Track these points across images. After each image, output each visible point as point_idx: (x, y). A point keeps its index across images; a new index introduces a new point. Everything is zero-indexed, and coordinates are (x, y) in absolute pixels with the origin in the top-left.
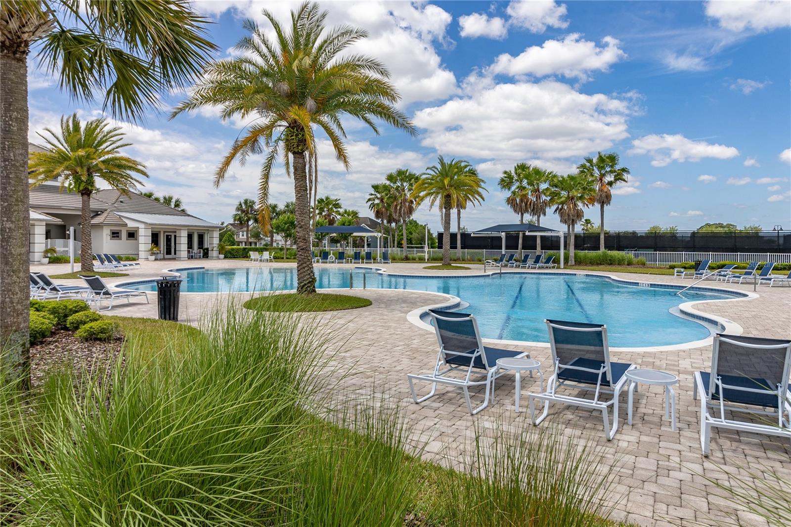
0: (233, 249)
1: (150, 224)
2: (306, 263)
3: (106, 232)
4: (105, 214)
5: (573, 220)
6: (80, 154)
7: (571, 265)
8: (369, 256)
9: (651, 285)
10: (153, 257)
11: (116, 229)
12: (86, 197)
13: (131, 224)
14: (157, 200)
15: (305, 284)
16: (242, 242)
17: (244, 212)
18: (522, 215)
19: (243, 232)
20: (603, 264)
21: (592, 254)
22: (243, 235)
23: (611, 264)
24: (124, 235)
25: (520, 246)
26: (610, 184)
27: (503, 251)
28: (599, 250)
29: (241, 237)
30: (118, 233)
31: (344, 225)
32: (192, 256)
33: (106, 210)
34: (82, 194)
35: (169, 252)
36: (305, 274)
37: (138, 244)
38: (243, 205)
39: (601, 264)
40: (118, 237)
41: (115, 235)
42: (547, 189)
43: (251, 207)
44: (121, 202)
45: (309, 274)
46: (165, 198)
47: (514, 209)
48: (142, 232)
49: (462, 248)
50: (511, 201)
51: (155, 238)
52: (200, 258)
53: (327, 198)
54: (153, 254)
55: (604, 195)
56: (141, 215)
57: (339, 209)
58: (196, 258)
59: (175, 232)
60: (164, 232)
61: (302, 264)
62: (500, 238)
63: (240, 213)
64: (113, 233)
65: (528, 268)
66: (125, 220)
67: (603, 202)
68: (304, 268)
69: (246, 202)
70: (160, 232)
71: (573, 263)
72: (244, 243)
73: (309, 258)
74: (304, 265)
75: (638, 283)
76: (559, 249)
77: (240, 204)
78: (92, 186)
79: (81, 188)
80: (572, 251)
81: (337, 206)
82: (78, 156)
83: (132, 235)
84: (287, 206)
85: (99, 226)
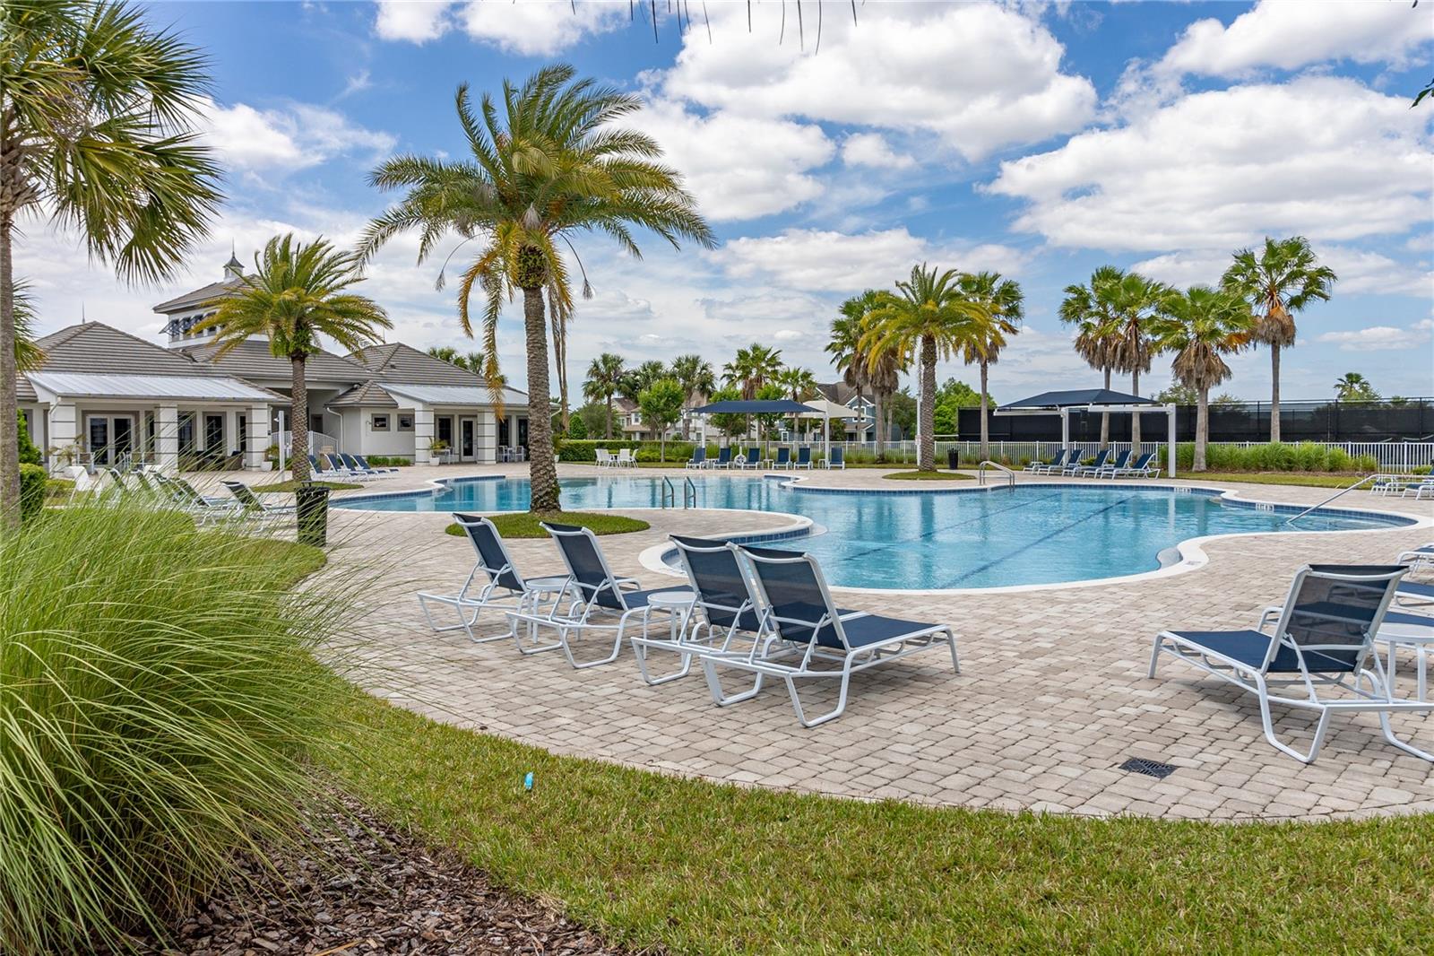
0: (577, 445)
1: (432, 404)
2: (540, 463)
3: (365, 418)
4: (364, 389)
5: (1198, 381)
6: (287, 297)
7: (1197, 472)
8: (804, 455)
9: (1276, 506)
10: (437, 460)
11: (380, 412)
12: (298, 363)
13: (404, 404)
14: (460, 362)
15: (541, 497)
16: (634, 433)
17: (603, 377)
18: (1108, 372)
19: (636, 413)
20: (1272, 469)
21: (1250, 448)
22: (637, 420)
23: (1290, 469)
24: (394, 422)
25: (1104, 434)
26: (1296, 302)
27: (1065, 443)
28: (1269, 440)
29: (633, 423)
30: (384, 420)
31: (767, 398)
32: (506, 457)
33: (367, 381)
34: (293, 359)
35: (468, 452)
36: (540, 480)
37: (415, 436)
38: (601, 365)
39: (1266, 469)
40: (384, 425)
41: (380, 423)
42: (1152, 319)
43: (615, 368)
44: (393, 367)
45: (547, 481)
46: (471, 358)
47: (1090, 361)
48: (419, 417)
49: (991, 438)
50: (1083, 345)
51: (443, 428)
52: (520, 460)
53: (755, 348)
54: (435, 454)
55: (1276, 327)
56: (422, 388)
57: (777, 368)
58: (513, 461)
59: (476, 416)
60: (460, 417)
61: (536, 465)
62: (1058, 419)
63: (594, 379)
64: (377, 420)
65: (1098, 477)
66: (394, 397)
67: (1274, 342)
68: (539, 471)
69: (605, 359)
70: (453, 416)
71: (1203, 466)
72: (638, 435)
73: (548, 455)
74: (539, 466)
75: (1254, 504)
76: (1165, 438)
77: (596, 365)
78: (306, 346)
79: (291, 350)
80: (1201, 444)
81: (774, 362)
82: (284, 300)
83: (407, 422)
84: (678, 365)
85: (355, 409)
